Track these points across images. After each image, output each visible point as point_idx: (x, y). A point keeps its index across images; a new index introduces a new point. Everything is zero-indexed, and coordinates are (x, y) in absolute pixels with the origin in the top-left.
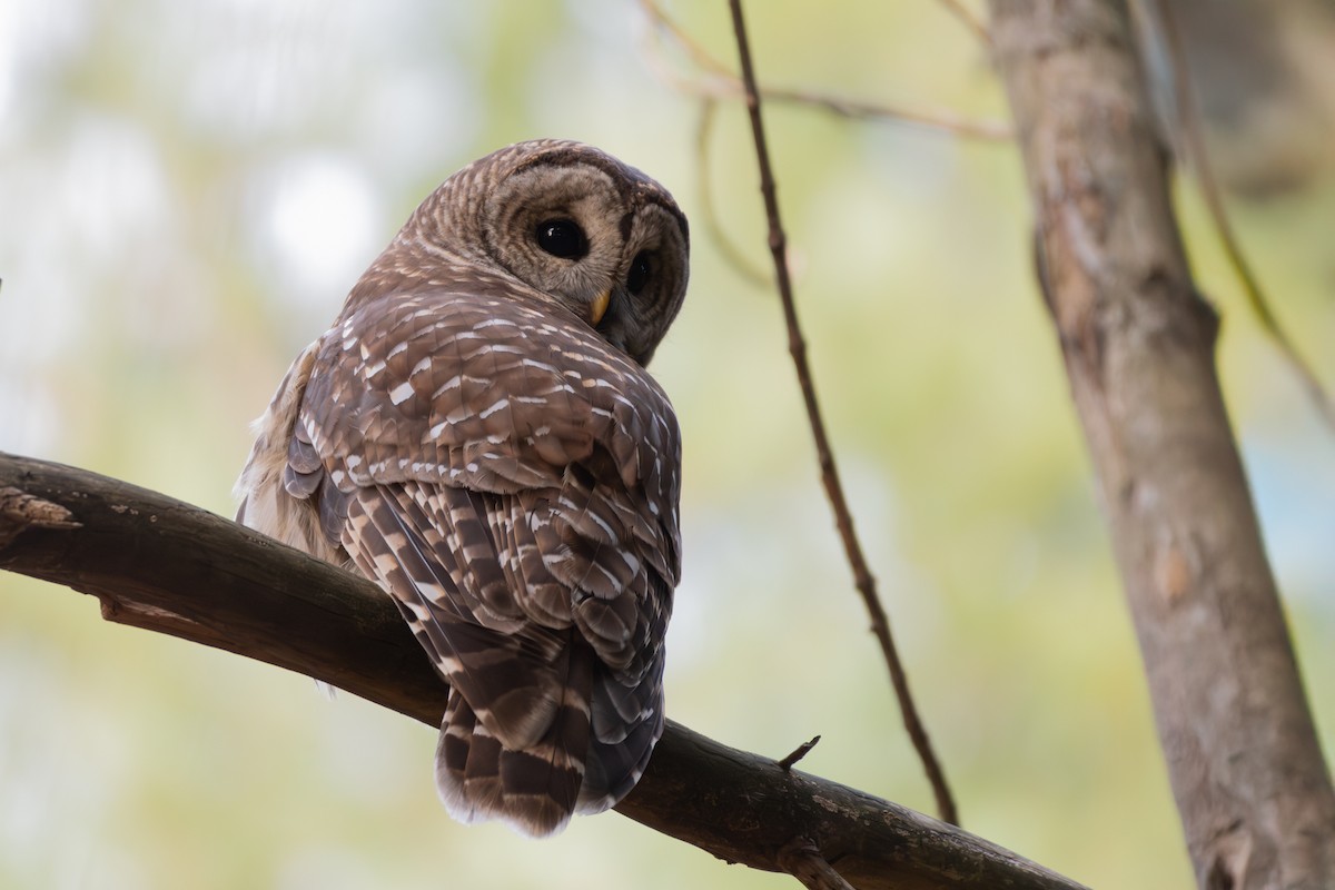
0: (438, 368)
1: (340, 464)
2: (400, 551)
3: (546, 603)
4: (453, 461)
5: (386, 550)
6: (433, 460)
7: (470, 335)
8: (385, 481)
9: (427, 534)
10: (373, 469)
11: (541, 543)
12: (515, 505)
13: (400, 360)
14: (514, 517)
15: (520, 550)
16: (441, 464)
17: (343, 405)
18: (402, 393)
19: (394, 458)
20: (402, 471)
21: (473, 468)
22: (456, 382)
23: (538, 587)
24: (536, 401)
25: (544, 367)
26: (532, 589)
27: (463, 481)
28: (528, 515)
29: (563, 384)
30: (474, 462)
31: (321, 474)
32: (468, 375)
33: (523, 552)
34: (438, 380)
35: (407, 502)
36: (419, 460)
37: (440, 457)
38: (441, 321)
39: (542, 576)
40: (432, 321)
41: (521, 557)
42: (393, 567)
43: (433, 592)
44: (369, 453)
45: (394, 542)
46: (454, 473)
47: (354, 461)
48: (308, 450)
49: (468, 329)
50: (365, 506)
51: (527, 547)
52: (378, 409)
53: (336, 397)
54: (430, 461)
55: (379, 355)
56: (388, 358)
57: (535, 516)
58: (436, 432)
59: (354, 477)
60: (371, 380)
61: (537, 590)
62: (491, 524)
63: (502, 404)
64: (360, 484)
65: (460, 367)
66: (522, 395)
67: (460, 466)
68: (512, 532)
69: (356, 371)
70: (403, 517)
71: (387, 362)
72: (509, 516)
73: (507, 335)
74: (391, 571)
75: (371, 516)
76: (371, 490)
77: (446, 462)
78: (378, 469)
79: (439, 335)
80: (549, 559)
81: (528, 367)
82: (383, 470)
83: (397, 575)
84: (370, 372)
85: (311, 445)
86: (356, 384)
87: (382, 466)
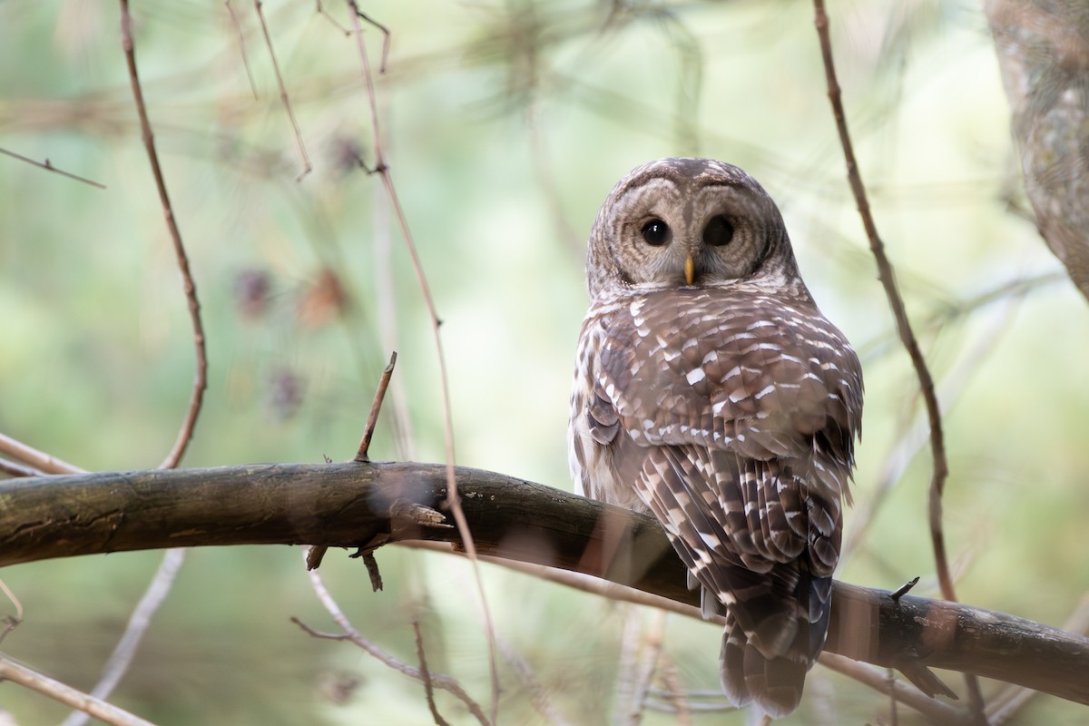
0: (723, 359)
1: (636, 425)
2: (686, 507)
3: (781, 544)
4: (726, 430)
5: (675, 505)
6: (710, 428)
7: (745, 336)
8: (671, 443)
9: (705, 495)
10: (662, 431)
11: (783, 503)
12: (765, 471)
13: (693, 353)
14: (764, 480)
15: (767, 504)
16: (716, 431)
17: (640, 379)
18: (696, 376)
19: (677, 425)
20: (682, 435)
21: (741, 438)
22: (737, 371)
23: (777, 533)
24: (793, 386)
25: (795, 360)
26: (773, 534)
27: (733, 447)
28: (774, 479)
29: (808, 373)
30: (741, 433)
31: (617, 427)
32: (746, 366)
33: (770, 506)
34: (724, 369)
35: (690, 467)
36: (698, 427)
37: (716, 425)
38: (723, 324)
39: (781, 524)
40: (716, 324)
41: (768, 510)
42: (683, 519)
43: (712, 541)
44: (659, 418)
45: (680, 498)
46: (727, 440)
47: (649, 424)
48: (607, 407)
49: (744, 331)
50: (657, 467)
51: (771, 503)
52: (670, 387)
53: (634, 371)
54: (706, 429)
55: (674, 346)
56: (683, 350)
57: (779, 482)
58: (718, 408)
59: (649, 437)
60: (669, 363)
61: (776, 535)
62: (742, 483)
63: (769, 389)
64: (653, 443)
65: (739, 360)
66: (784, 383)
67: (732, 435)
68: (762, 490)
69: (651, 354)
70: (686, 479)
71: (682, 353)
72: (761, 478)
73: (771, 334)
74: (681, 523)
75: (662, 476)
76: (659, 449)
77: (721, 430)
78: (666, 432)
79: (724, 335)
80: (789, 515)
81: (785, 360)
82: (669, 432)
83: (686, 526)
84: (669, 357)
85: (610, 404)
86: (652, 364)
87: (669, 429)
